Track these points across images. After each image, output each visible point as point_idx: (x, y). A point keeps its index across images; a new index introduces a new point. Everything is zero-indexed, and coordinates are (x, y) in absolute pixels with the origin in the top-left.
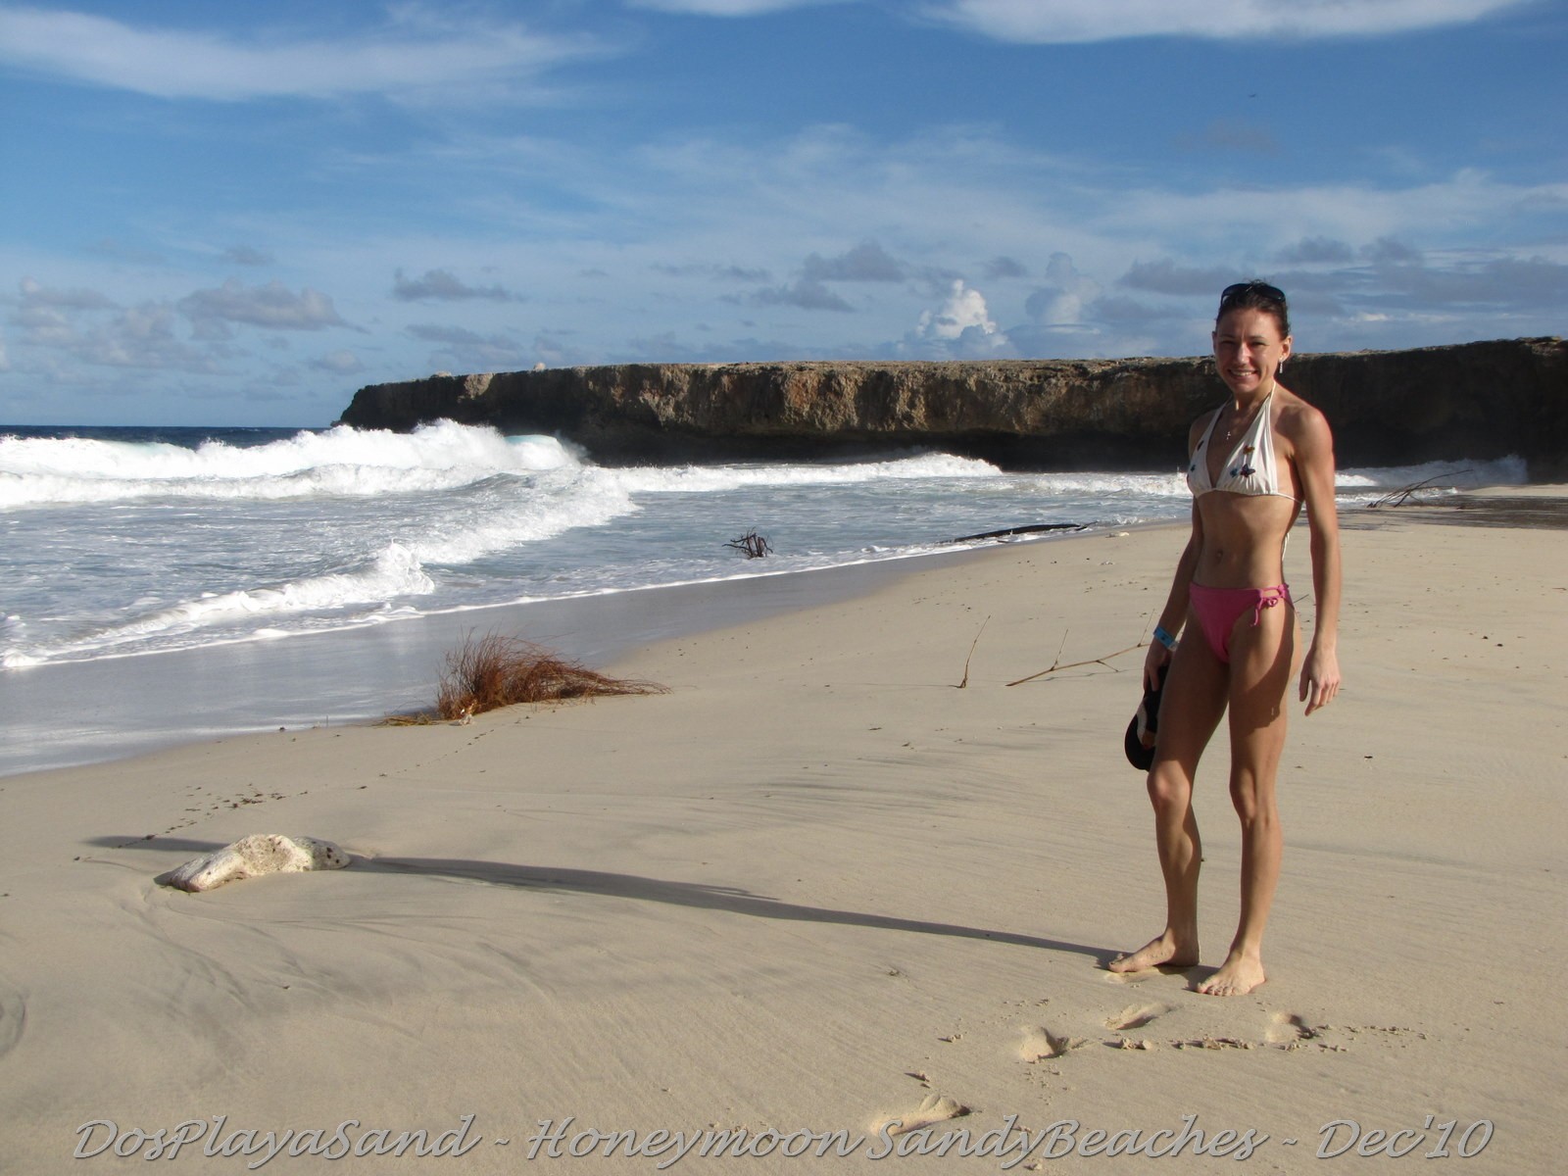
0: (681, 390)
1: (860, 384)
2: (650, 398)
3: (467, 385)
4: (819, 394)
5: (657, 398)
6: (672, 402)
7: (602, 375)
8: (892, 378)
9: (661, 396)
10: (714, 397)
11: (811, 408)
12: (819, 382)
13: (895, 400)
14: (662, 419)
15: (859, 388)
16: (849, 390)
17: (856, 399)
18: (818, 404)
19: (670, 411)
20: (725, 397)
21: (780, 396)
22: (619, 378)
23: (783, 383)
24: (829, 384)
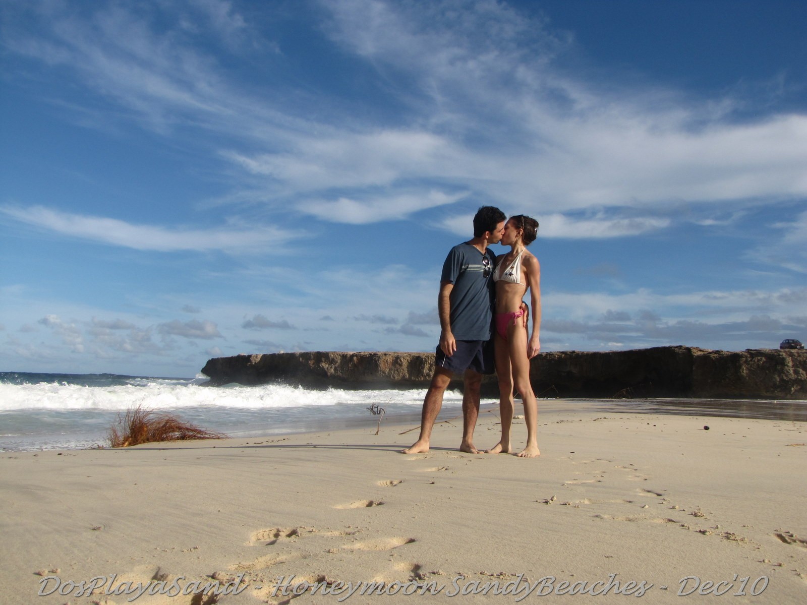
0: (337, 362)
1: (409, 361)
2: (324, 365)
3: (251, 359)
4: (393, 365)
5: (327, 365)
6: (333, 367)
7: (306, 356)
8: (422, 359)
9: (329, 365)
10: (350, 366)
11: (389, 370)
12: (393, 360)
13: (423, 368)
14: (329, 374)
15: (409, 362)
16: (405, 364)
17: (408, 367)
18: (392, 369)
19: (332, 370)
20: (355, 365)
21: (377, 365)
22: (312, 357)
23: (378, 360)
24: (397, 360)
